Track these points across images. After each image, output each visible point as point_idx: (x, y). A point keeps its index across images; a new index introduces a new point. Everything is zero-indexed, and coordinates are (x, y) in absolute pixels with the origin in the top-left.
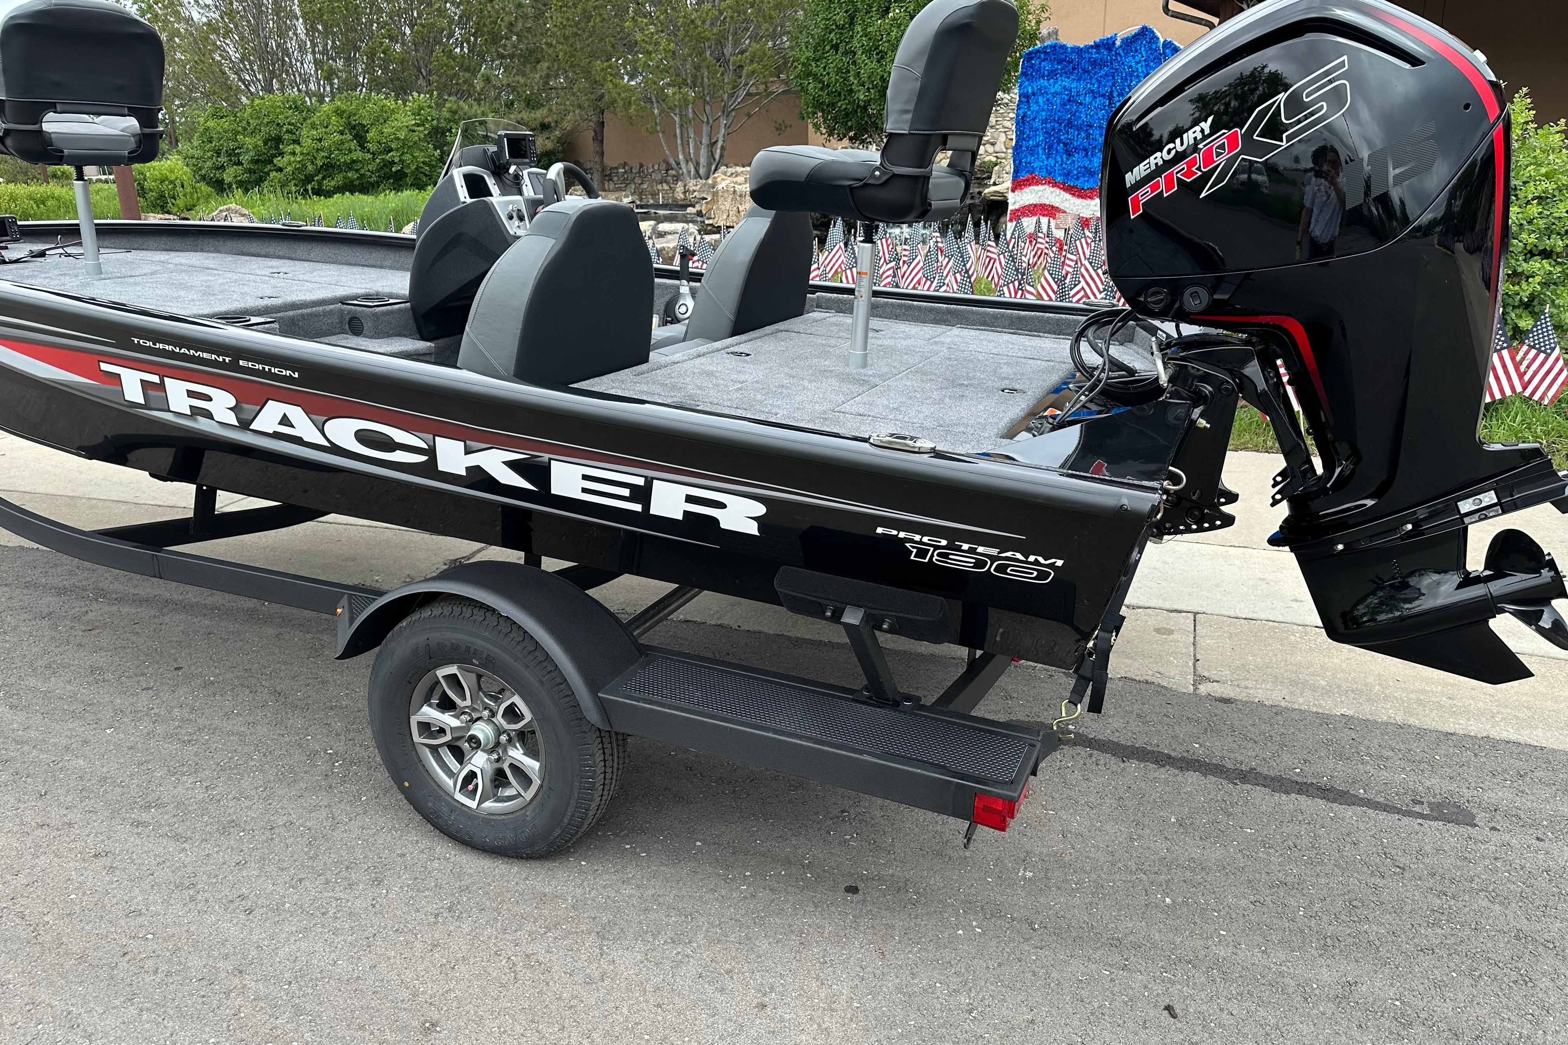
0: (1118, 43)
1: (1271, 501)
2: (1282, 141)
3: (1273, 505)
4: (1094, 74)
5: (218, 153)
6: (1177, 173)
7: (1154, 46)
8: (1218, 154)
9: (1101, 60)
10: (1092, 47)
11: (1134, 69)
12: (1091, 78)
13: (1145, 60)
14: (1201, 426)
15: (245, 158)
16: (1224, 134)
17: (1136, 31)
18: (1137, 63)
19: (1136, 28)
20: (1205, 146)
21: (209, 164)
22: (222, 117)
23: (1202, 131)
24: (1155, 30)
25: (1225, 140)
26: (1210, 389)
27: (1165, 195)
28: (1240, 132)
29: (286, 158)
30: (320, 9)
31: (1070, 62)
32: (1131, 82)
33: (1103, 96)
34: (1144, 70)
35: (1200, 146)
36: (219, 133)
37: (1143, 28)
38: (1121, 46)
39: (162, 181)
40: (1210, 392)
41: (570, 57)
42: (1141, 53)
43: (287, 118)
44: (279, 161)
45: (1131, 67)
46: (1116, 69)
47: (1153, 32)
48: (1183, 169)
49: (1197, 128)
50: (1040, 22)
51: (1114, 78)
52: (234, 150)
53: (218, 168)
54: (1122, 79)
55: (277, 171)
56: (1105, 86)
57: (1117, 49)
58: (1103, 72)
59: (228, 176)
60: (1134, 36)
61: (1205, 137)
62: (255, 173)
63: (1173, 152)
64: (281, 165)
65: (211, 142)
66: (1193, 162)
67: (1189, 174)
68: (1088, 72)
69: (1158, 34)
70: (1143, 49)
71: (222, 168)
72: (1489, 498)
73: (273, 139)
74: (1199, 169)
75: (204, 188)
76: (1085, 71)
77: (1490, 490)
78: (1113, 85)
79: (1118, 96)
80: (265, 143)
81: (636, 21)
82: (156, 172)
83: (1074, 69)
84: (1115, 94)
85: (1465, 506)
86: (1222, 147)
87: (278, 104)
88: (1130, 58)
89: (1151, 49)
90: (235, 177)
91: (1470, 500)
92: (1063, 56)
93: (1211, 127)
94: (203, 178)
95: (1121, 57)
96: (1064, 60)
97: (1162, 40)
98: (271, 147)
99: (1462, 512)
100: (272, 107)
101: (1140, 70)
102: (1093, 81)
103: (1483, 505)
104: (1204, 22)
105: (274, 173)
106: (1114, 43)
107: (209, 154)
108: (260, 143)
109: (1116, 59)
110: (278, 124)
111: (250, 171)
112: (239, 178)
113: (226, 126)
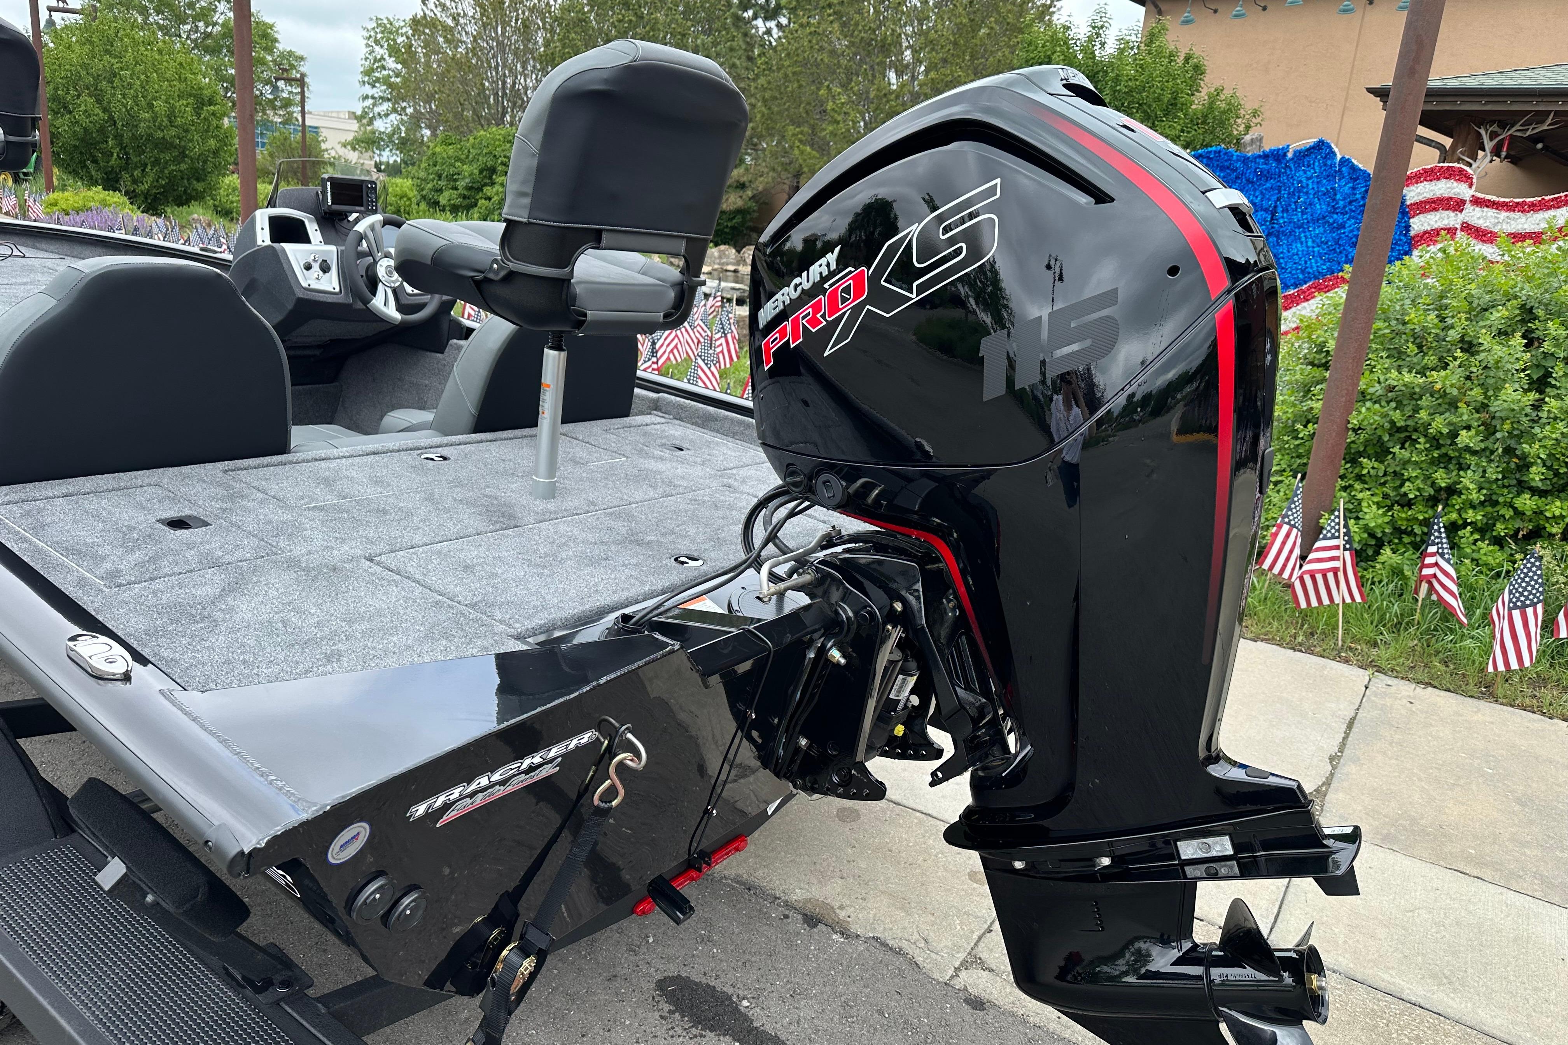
0: (1290, 155)
1: (930, 779)
2: (912, 293)
3: (932, 784)
4: (1259, 186)
5: (440, 177)
6: (803, 318)
7: (1329, 163)
8: (844, 300)
9: (1268, 172)
10: (1260, 156)
11: (1304, 185)
12: (1255, 190)
13: (1317, 177)
14: (835, 661)
15: (461, 184)
16: (851, 272)
17: (1312, 144)
18: (1308, 179)
19: (1313, 141)
20: (831, 286)
21: (430, 186)
22: (450, 144)
23: (828, 265)
24: (1333, 145)
25: (851, 281)
26: (851, 614)
27: (792, 346)
28: (868, 272)
29: (497, 188)
30: (552, 54)
31: (1234, 171)
32: (1299, 198)
33: (1266, 210)
34: (1315, 186)
35: (826, 286)
36: (443, 158)
37: (1319, 142)
38: (1293, 159)
39: (401, 198)
40: (848, 618)
41: (767, 120)
42: (1314, 168)
43: (503, 151)
44: (488, 190)
45: (1300, 182)
46: (1284, 183)
47: (1330, 147)
48: (809, 314)
49: (823, 261)
50: (1250, 127)
51: (1280, 192)
52: (453, 175)
53: (437, 191)
54: (1289, 194)
55: (486, 199)
56: (1269, 200)
57: (1288, 162)
58: (1268, 185)
59: (443, 200)
60: (1308, 150)
61: (832, 274)
62: (469, 198)
63: (799, 289)
64: (489, 194)
65: (435, 166)
66: (817, 308)
67: (814, 322)
68: (1252, 183)
69: (1336, 150)
70: (1317, 164)
71: (440, 191)
72: (1223, 846)
73: (488, 169)
74: (823, 316)
75: (423, 205)
76: (1249, 181)
77: (1225, 834)
78: (1279, 199)
79: (1283, 212)
80: (481, 172)
81: (831, 89)
82: (398, 189)
83: (1237, 178)
84: (1280, 209)
85: (1188, 849)
86: (847, 290)
87: (498, 137)
88: (1301, 173)
89: (1325, 165)
90: (449, 200)
91: (1195, 842)
92: (1227, 164)
93: (838, 261)
94: (424, 197)
95: (1291, 171)
96: (1228, 168)
97: (1339, 157)
98: (485, 177)
99: (1183, 857)
100: (493, 139)
101: (1310, 187)
102: (1257, 194)
103: (1214, 853)
104: (1433, 144)
105: (483, 201)
106: (1285, 155)
107: (431, 177)
108: (476, 172)
109: (1285, 172)
110: (495, 156)
111: (464, 197)
112: (452, 202)
113: (450, 153)
